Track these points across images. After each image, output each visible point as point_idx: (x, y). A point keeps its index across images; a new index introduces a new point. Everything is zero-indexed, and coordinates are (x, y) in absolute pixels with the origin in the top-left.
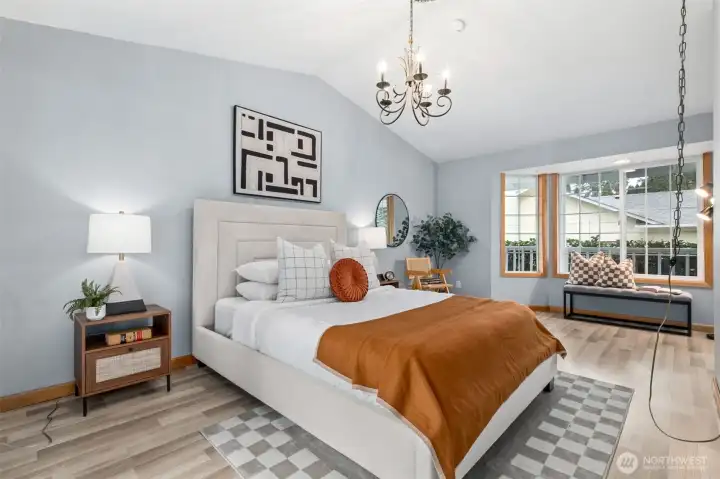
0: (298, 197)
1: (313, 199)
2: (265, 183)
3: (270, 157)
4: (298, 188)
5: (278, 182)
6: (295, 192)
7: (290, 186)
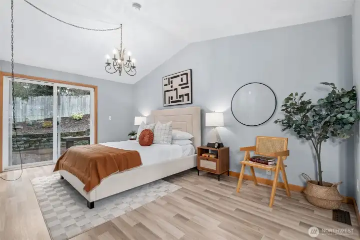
0: (182, 103)
1: (188, 102)
2: (171, 101)
3: (172, 90)
4: (182, 99)
5: (175, 99)
6: (180, 101)
7: (179, 99)
